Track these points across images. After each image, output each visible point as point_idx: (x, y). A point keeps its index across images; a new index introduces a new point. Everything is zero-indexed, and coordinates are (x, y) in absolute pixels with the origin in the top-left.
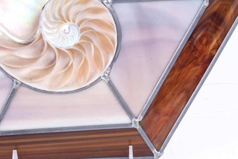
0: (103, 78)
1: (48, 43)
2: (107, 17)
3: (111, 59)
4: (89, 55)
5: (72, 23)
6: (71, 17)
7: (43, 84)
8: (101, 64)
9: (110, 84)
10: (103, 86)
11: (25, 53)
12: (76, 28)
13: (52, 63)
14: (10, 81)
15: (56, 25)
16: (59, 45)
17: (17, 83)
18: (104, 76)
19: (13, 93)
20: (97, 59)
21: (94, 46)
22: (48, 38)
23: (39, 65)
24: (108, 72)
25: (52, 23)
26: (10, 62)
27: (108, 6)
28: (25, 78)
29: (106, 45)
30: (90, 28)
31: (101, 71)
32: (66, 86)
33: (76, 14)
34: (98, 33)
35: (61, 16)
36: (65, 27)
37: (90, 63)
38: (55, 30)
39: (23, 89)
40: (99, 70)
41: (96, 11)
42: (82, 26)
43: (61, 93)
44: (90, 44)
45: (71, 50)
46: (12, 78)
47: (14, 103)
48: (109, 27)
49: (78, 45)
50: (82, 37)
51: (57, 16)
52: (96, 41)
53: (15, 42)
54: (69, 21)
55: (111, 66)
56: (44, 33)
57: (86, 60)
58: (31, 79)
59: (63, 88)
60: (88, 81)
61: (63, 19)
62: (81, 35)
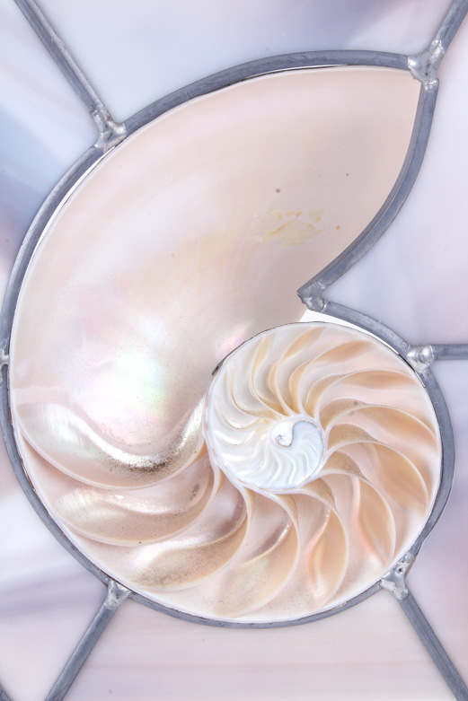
0: (390, 586)
1: (222, 474)
2: (416, 401)
3: (417, 526)
4: (346, 508)
5: (303, 415)
6: (299, 394)
7: (198, 597)
8: (385, 540)
9: (410, 605)
10: (385, 608)
11: (147, 501)
12: (314, 433)
13: (229, 529)
14: (94, 586)
15: (253, 420)
16: (257, 484)
17: (118, 594)
18: (391, 579)
19: (104, 620)
20: (371, 522)
21: (365, 487)
22: (227, 460)
23: (189, 539)
24: (404, 566)
25: (240, 413)
26: (101, 527)
27: (422, 368)
28: (145, 579)
29: (399, 479)
30: (356, 432)
31: (384, 563)
32: (271, 606)
33: (320, 387)
34: (380, 448)
35: (269, 393)
36: (282, 426)
37: (350, 532)
38: (250, 435)
39: (134, 611)
40: (373, 560)
41: (378, 379)
42: (336, 421)
43: (251, 626)
44: (349, 478)
45: (293, 498)
46: (106, 579)
47: (105, 651)
48: (418, 430)
49: (319, 484)
50: (337, 459)
51: (258, 393)
52: (368, 469)
54: (292, 406)
55: (415, 550)
56: (213, 444)
57: (335, 525)
58: (161, 578)
59: (259, 611)
60: (340, 592)
61: (276, 401)
62: (329, 453)
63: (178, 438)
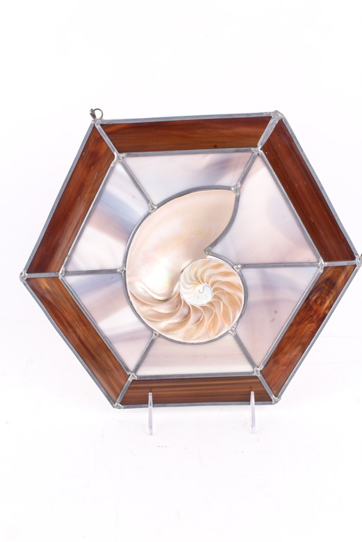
0: (231, 332)
1: (184, 301)
2: (236, 280)
3: (238, 315)
4: (219, 311)
5: (206, 284)
6: (205, 279)
7: (178, 336)
8: (230, 320)
9: (237, 338)
10: (229, 339)
11: (163, 309)
12: (209, 289)
13: (187, 317)
14: (150, 332)
15: (192, 285)
16: (193, 303)
17: (156, 335)
18: (231, 330)
19: (152, 342)
20: (226, 315)
21: (223, 303)
22: (185, 297)
23: (175, 320)
24: (235, 326)
25: (189, 284)
26: (151, 316)
27: (238, 270)
28: (163, 330)
29: (233, 303)
30: (221, 289)
31: (229, 326)
32: (198, 338)
33: (210, 277)
34: (227, 293)
35: (197, 278)
36: (200, 287)
37: (220, 318)
38: (192, 290)
39: (160, 340)
40: (226, 325)
41: (226, 274)
42: (214, 286)
43: (193, 344)
44: (219, 302)
45: (203, 307)
46: (152, 330)
47: (152, 351)
48: (238, 288)
49: (210, 303)
50: (215, 296)
51: (194, 278)
52: (225, 300)
53: (155, 299)
54: (204, 282)
55: (238, 322)
56: (182, 292)
57: (216, 316)
58: (167, 330)
59: (195, 339)
60: (217, 334)
61: (198, 280)
62: (213, 295)
63: (172, 292)
